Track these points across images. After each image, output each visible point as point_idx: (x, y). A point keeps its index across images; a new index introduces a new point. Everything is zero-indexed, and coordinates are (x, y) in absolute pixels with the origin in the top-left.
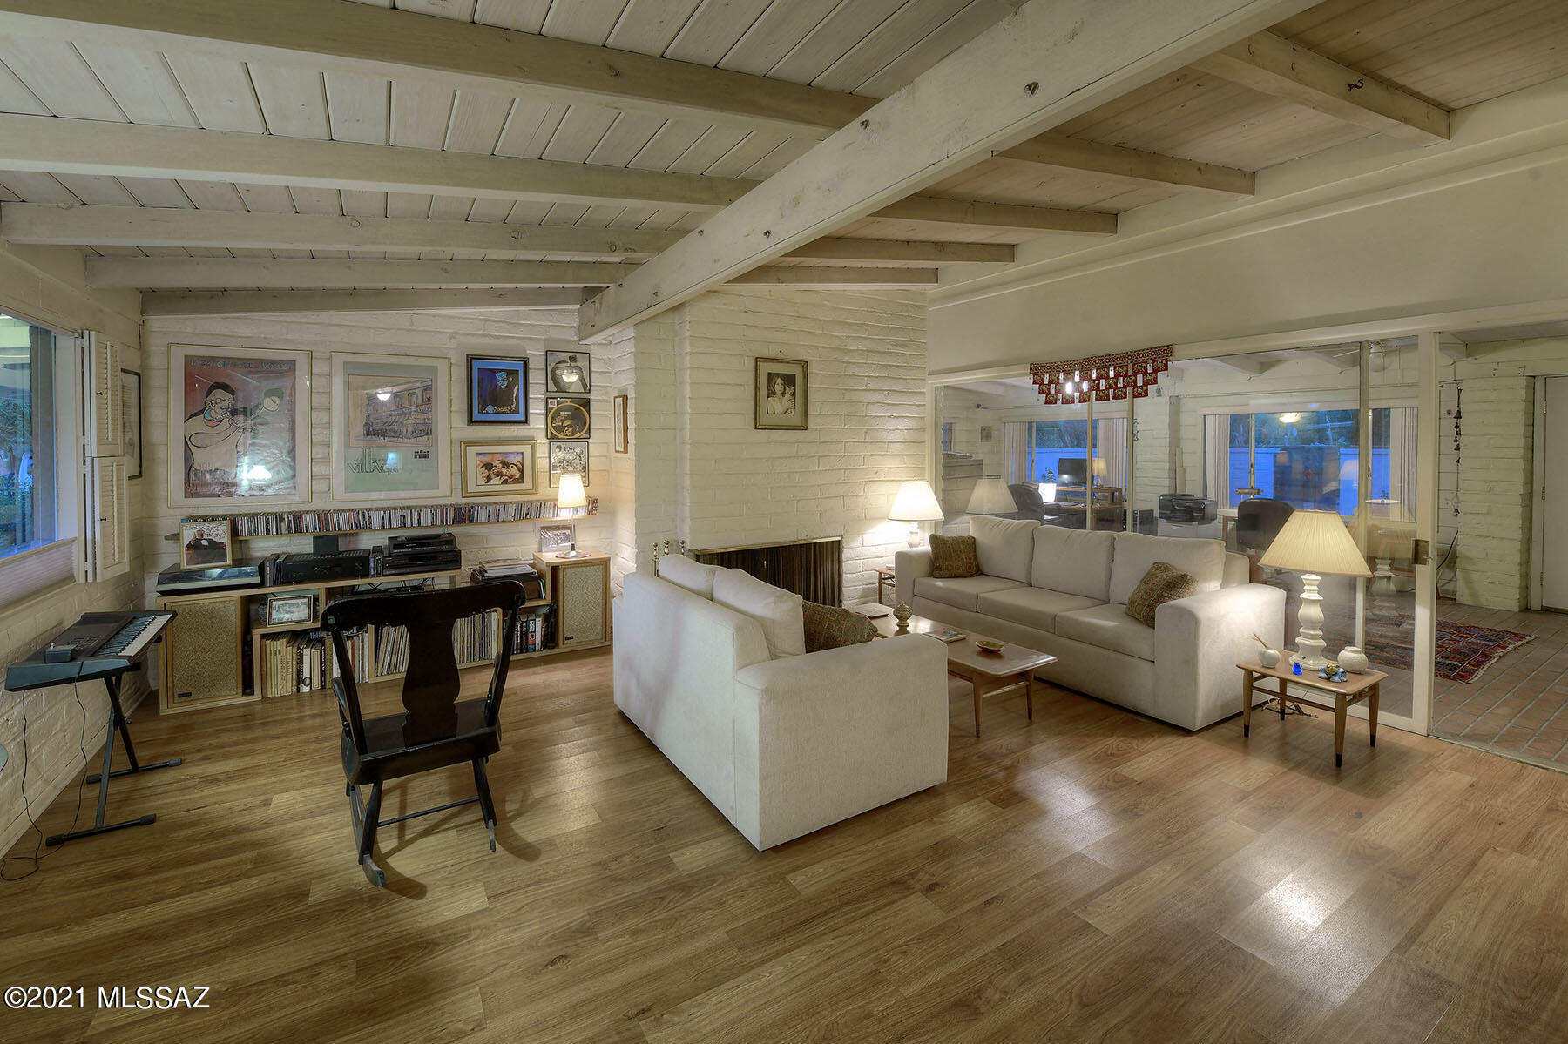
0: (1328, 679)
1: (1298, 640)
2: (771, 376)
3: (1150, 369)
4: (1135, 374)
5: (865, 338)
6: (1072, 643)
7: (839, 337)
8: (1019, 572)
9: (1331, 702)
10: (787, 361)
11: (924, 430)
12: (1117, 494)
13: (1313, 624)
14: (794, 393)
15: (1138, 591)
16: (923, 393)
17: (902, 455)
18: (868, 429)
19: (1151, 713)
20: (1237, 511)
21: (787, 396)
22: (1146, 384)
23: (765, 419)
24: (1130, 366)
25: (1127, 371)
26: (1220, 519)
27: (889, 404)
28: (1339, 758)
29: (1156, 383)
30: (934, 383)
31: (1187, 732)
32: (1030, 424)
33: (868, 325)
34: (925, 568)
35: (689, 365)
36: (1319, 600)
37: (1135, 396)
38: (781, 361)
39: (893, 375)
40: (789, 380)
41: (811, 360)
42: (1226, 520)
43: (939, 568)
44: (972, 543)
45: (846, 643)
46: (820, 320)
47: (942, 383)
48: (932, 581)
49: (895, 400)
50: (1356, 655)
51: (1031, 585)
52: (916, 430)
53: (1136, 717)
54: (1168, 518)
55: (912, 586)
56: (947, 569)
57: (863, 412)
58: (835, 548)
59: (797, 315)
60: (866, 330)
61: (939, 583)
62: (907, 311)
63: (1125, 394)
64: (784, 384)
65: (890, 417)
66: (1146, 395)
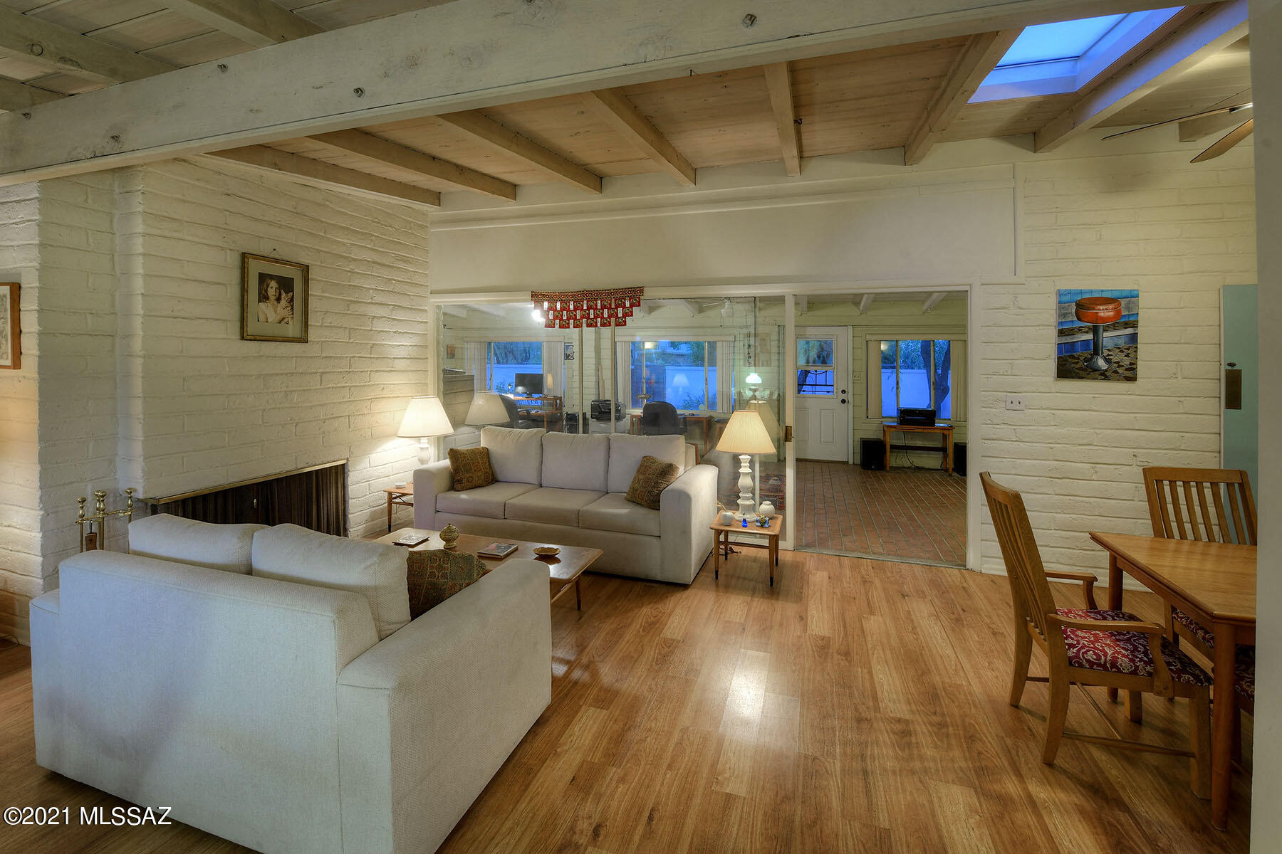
0: (762, 526)
1: (739, 502)
2: (263, 278)
3: (628, 304)
4: (617, 307)
5: (369, 248)
6: (594, 532)
7: (344, 244)
8: (530, 475)
9: (766, 542)
10: (284, 262)
11: (426, 347)
12: (558, 401)
13: (747, 489)
14: (292, 300)
15: (636, 480)
16: (426, 310)
17: (407, 371)
18: (374, 344)
19: (659, 578)
20: (642, 411)
21: (284, 302)
22: (625, 315)
23: (252, 328)
24: (613, 301)
25: (610, 305)
26: (628, 417)
27: (394, 319)
28: (772, 579)
29: (632, 315)
30: (435, 302)
31: (685, 587)
32: (490, 343)
33: (373, 235)
34: (444, 482)
35: (141, 250)
36: (749, 473)
37: (617, 325)
38: (276, 261)
39: (397, 290)
40: (286, 285)
41: (313, 265)
42: (633, 417)
43: (460, 481)
44: (486, 453)
45: (454, 591)
46: (322, 222)
47: (442, 302)
48: (454, 495)
49: (400, 315)
50: (769, 507)
51: (541, 486)
52: (420, 346)
53: (649, 584)
54: (598, 419)
55: (434, 501)
56: (468, 481)
57: (369, 326)
58: (339, 473)
59: (294, 211)
60: (372, 240)
61: (464, 496)
62: (411, 228)
63: (610, 322)
64: (280, 288)
65: (395, 332)
66: (625, 325)
